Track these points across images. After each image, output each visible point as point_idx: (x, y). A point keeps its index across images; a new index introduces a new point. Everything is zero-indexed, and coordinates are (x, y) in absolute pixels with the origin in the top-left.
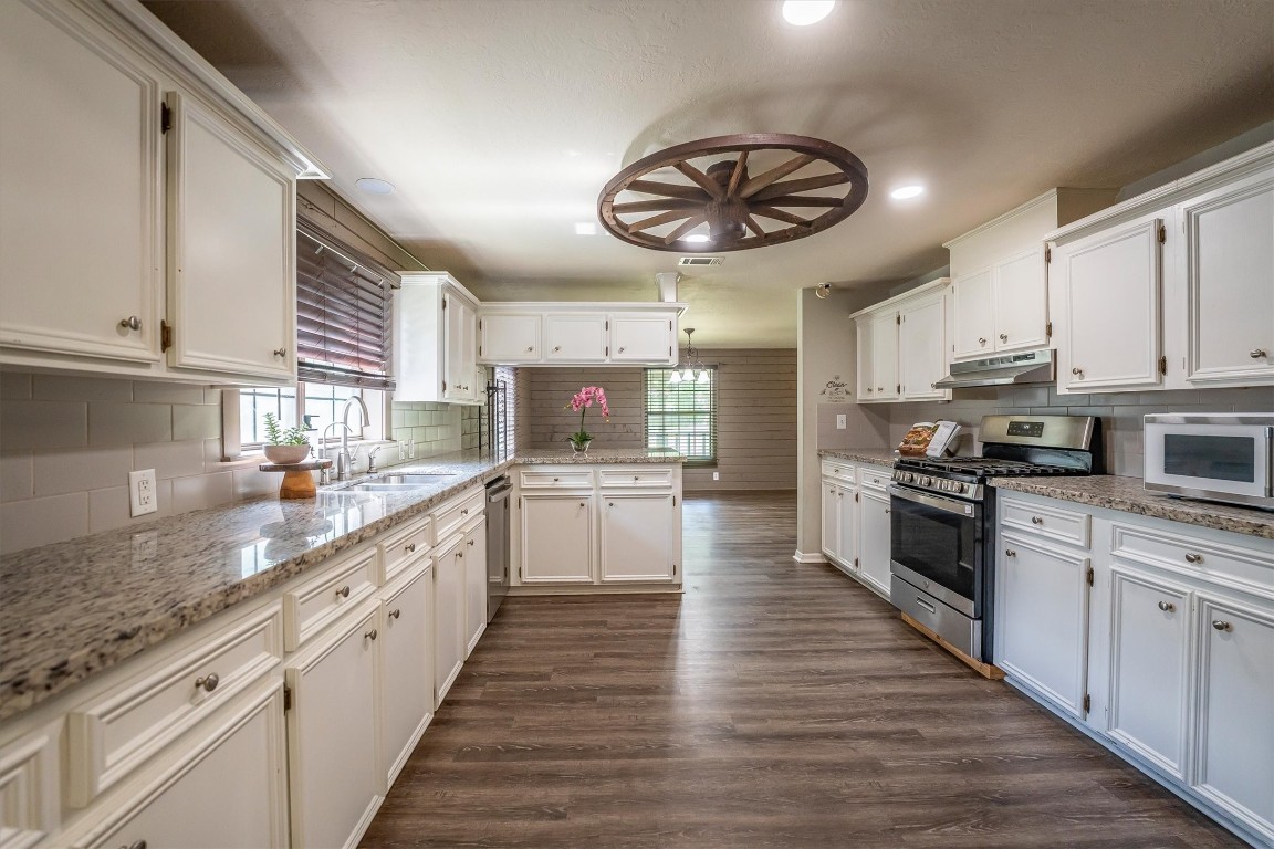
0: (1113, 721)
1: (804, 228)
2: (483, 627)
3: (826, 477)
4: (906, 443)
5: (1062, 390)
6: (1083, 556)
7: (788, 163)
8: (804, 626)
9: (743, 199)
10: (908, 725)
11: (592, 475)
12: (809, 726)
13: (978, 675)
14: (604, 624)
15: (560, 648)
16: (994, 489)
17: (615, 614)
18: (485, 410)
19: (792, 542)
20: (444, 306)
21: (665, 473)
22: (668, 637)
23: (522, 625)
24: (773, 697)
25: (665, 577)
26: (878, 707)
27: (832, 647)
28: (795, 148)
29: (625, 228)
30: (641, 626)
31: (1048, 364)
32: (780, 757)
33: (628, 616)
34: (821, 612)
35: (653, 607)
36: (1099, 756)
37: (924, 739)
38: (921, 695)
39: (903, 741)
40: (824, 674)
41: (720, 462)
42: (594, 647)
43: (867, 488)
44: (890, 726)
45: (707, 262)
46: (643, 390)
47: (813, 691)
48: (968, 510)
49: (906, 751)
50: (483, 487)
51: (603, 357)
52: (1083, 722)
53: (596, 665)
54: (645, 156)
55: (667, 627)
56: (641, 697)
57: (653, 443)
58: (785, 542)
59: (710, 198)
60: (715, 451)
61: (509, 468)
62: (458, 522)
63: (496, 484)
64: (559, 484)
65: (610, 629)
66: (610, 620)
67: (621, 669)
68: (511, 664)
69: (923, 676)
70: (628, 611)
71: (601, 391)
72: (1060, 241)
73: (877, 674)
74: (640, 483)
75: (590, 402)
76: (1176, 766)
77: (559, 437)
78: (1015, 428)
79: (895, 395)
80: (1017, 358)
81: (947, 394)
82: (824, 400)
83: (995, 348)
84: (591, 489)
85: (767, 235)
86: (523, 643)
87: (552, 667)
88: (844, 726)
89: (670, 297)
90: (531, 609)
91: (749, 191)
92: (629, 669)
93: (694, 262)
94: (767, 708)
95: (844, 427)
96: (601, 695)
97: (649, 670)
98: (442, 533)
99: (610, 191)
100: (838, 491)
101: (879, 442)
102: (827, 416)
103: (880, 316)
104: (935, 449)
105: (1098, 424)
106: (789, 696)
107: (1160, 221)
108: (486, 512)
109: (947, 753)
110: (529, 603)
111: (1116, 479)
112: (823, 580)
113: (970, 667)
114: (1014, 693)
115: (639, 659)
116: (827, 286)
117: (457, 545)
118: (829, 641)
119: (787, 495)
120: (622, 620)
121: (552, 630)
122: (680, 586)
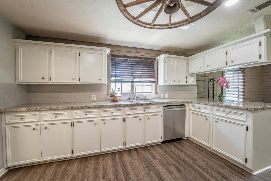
11: (210, 109)
20: (166, 62)
25: (241, 161)
51: (225, 65)
62: (140, 112)
84: (210, 114)
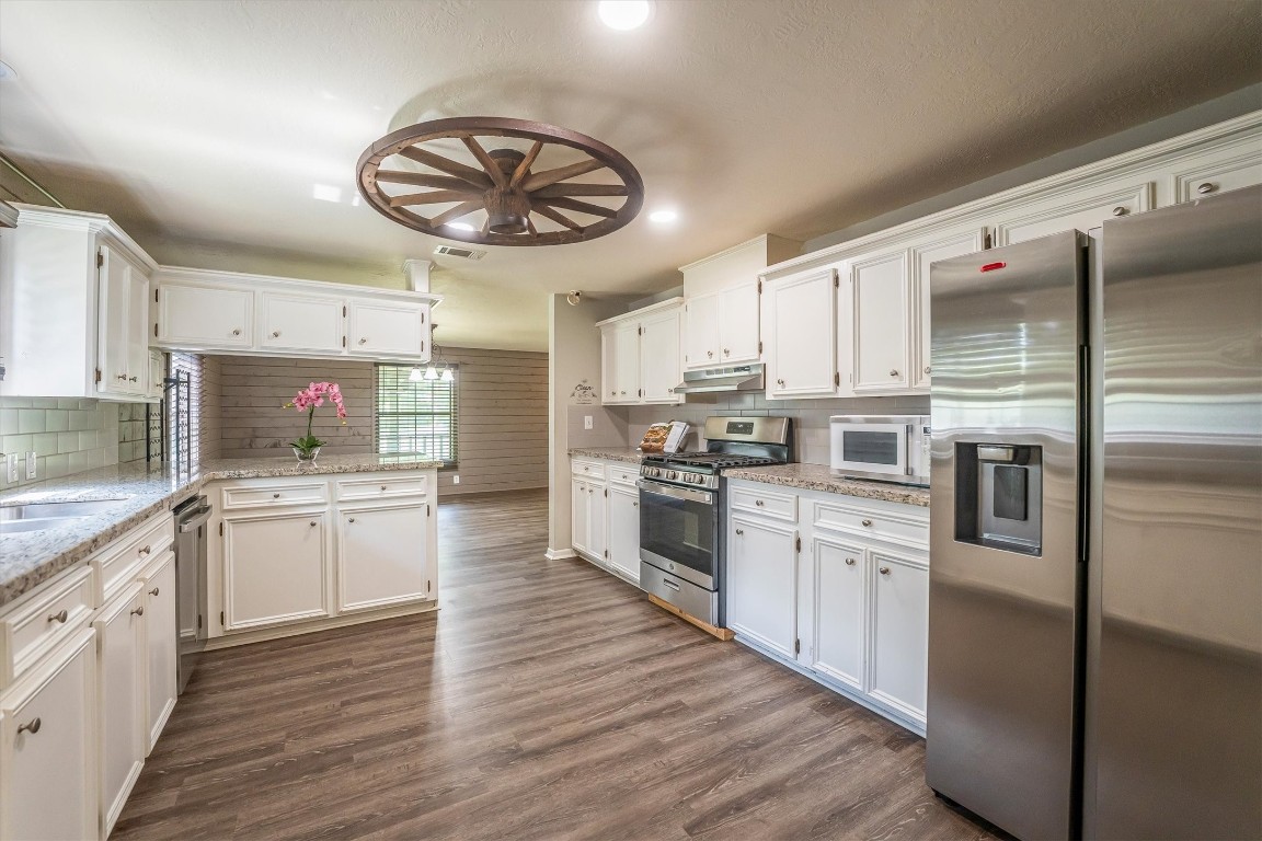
0: (816, 657)
1: (577, 234)
2: (170, 704)
3: (575, 475)
4: (646, 441)
5: (769, 397)
6: (792, 529)
7: (576, 165)
8: (567, 623)
9: (524, 191)
10: (671, 698)
11: (326, 487)
12: (592, 723)
13: (715, 639)
14: (349, 663)
15: (292, 706)
16: (726, 478)
17: (360, 649)
18: (156, 410)
19: (544, 540)
20: (100, 263)
21: (418, 481)
22: (430, 662)
23: (232, 687)
24: (552, 702)
25: (418, 595)
26: (645, 688)
27: (597, 638)
28: (589, 150)
29: (387, 200)
30: (395, 657)
31: (759, 375)
32: (569, 764)
33: (378, 648)
34: (580, 605)
35: (406, 631)
36: (807, 687)
37: (688, 708)
38: (677, 668)
39: (673, 714)
40: (595, 668)
41: (460, 465)
42: (337, 694)
43: (615, 483)
44: (659, 704)
45: (466, 254)
46: (374, 388)
47: (587, 687)
48: (707, 498)
49: (677, 723)
50: (172, 513)
51: (339, 347)
52: (795, 662)
53: (344, 716)
54: (420, 121)
55: (425, 652)
56: (409, 741)
57: (384, 447)
58: (538, 541)
59: (493, 185)
60: (456, 453)
61: (204, 486)
62: (134, 566)
63: (188, 508)
64: (279, 502)
65: (355, 668)
66: (354, 656)
67: (379, 713)
68: (221, 743)
69: (677, 649)
70: (378, 642)
71: (336, 389)
72: (769, 276)
73: (639, 656)
74: (387, 494)
75: (321, 401)
76: (857, 681)
77: (262, 442)
78: (732, 428)
79: (637, 398)
80: (737, 370)
81: (681, 399)
82: (574, 401)
83: (720, 360)
84: (325, 504)
85: (539, 235)
86: (236, 710)
87: (283, 733)
88: (620, 715)
89: (421, 287)
90: (241, 663)
91: (532, 186)
92: (389, 711)
93: (452, 252)
94: (548, 716)
95: (591, 427)
96: (358, 751)
97: (413, 706)
98: (110, 586)
99: (376, 153)
100: (588, 488)
101: (620, 440)
102: (575, 417)
103: (623, 326)
104: (671, 446)
105: (792, 424)
106: (568, 697)
107: (835, 271)
108: (175, 548)
109: (707, 715)
110: (234, 656)
111: (801, 465)
112: (573, 575)
113: (707, 633)
114: (744, 649)
115: (399, 696)
116: (578, 294)
117: (135, 599)
118: (592, 634)
119: (539, 493)
120: (371, 654)
121: (279, 685)
122: (434, 602)
